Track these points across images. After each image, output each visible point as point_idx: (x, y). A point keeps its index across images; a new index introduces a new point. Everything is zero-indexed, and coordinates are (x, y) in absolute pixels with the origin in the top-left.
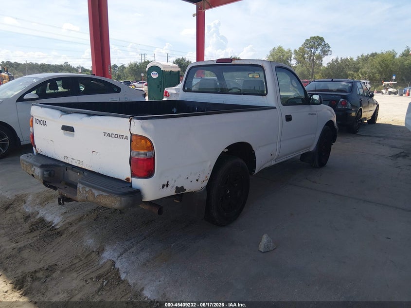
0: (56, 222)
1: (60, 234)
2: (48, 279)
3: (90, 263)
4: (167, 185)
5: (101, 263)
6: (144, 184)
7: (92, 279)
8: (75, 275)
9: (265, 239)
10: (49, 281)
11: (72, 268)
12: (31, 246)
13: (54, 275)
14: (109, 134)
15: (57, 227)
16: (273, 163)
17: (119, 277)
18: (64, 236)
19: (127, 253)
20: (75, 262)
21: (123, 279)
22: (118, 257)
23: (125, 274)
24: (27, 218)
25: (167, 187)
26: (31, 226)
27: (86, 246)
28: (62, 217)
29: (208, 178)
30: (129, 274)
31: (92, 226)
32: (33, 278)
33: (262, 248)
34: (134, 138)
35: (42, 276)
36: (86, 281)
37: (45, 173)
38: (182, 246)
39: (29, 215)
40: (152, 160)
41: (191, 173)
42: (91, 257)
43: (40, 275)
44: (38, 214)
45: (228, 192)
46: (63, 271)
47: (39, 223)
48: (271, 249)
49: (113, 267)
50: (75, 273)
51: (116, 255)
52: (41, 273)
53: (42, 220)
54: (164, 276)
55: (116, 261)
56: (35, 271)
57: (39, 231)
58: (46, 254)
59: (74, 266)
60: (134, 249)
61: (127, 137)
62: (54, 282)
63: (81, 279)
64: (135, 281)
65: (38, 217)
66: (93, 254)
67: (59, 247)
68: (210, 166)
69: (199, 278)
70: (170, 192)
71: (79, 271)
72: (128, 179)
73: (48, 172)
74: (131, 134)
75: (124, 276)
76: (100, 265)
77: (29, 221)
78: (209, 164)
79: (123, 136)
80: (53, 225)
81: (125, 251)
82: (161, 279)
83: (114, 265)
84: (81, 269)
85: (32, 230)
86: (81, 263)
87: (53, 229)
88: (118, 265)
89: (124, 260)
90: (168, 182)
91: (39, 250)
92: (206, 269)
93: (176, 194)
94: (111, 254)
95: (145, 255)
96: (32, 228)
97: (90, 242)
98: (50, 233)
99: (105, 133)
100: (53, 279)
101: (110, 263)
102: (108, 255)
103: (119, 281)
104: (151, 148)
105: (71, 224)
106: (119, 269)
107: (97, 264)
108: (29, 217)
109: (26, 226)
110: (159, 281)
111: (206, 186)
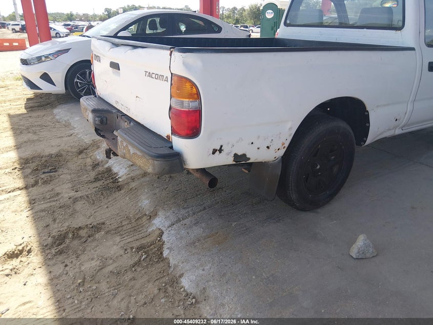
0: (120, 174)
1: (119, 188)
2: (90, 239)
3: (139, 228)
4: (220, 150)
5: (150, 230)
6: (186, 146)
7: (132, 248)
8: (118, 239)
9: (361, 241)
10: (89, 242)
11: (117, 231)
12: (88, 197)
13: (97, 236)
14: (149, 73)
15: (120, 180)
16: (398, 132)
17: (162, 253)
18: (122, 191)
19: (179, 224)
20: (123, 224)
21: (164, 255)
22: (168, 227)
23: (168, 251)
24: (95, 165)
25: (220, 152)
26: (97, 175)
27: (140, 207)
28: (128, 169)
29: (287, 145)
30: (172, 252)
31: (153, 185)
32: (74, 235)
33: (354, 252)
34: (175, 78)
35: (84, 235)
36: (126, 250)
37: (97, 119)
38: (245, 228)
39: (99, 162)
40: (198, 113)
41: (259, 137)
42: (142, 221)
43: (83, 233)
44: (107, 162)
45: (318, 167)
46: (107, 233)
47: (106, 172)
48: (368, 255)
49: (159, 239)
50: (119, 237)
51: (167, 223)
52: (85, 231)
53: (109, 170)
54: (210, 265)
55: (165, 232)
56: (80, 227)
57: (102, 181)
58: (99, 209)
59: (121, 228)
60: (187, 221)
61: (167, 77)
62: (94, 244)
63: (122, 247)
64: (176, 263)
65: (106, 166)
66: (145, 217)
67: (114, 204)
68: (290, 129)
69: (254, 277)
70: (226, 159)
71: (124, 236)
72: (168, 136)
73: (100, 119)
74: (172, 74)
75: (167, 253)
76: (148, 232)
77: (97, 169)
78: (289, 125)
79: (163, 76)
80: (117, 178)
81: (179, 221)
82: (207, 268)
83: (161, 236)
84: (127, 234)
85: (96, 180)
86: (129, 226)
87: (115, 181)
88: (164, 238)
89: (173, 232)
90: (221, 146)
91: (94, 204)
92: (267, 267)
93: (235, 163)
94: (162, 221)
95: (197, 231)
96: (98, 177)
97: (145, 203)
98: (111, 185)
99: (146, 72)
100: (94, 240)
101: (157, 232)
102: (159, 222)
103: (160, 258)
104: (197, 96)
105: (133, 179)
106: (164, 242)
107: (145, 230)
108: (98, 164)
109: (93, 174)
110: (203, 270)
111: (282, 157)
